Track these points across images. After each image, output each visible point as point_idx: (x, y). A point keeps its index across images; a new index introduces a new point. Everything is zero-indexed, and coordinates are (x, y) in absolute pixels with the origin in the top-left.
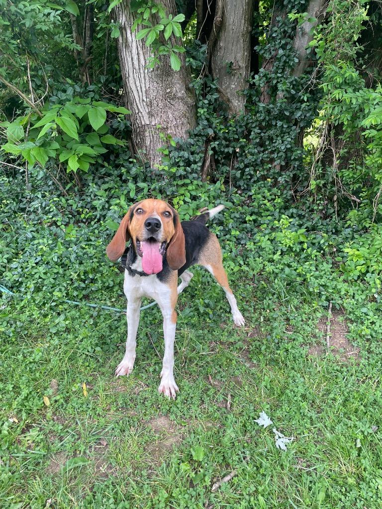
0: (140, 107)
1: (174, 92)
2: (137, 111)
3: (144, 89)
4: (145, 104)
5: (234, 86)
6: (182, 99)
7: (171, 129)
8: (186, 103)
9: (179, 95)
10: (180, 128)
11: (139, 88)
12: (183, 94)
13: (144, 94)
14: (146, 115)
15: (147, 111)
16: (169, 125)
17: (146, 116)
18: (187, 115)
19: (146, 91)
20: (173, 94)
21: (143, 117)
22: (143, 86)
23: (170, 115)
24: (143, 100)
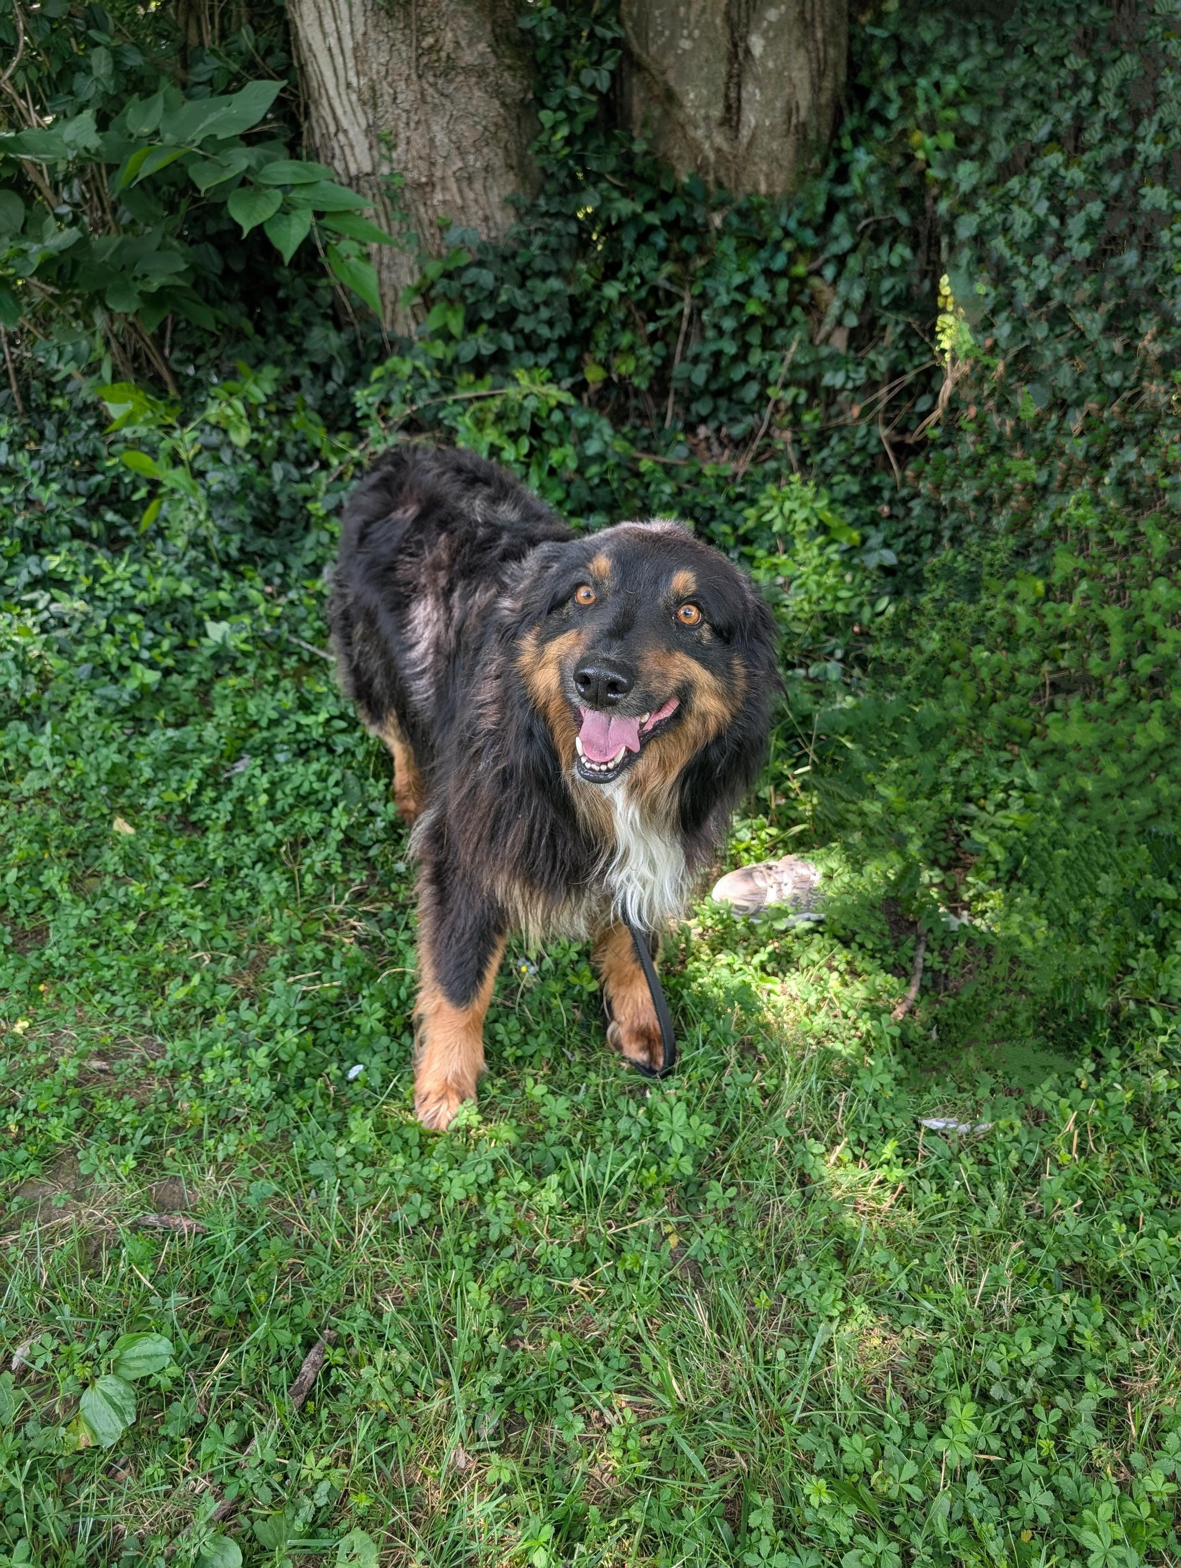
0: (339, 112)
1: (449, 46)
2: (332, 129)
3: (348, 44)
4: (354, 97)
5: (686, 44)
6: (482, 73)
7: (444, 189)
8: (497, 92)
9: (468, 57)
10: (478, 185)
11: (333, 41)
12: (482, 55)
13: (351, 64)
14: (362, 138)
15: (364, 125)
16: (438, 174)
17: (361, 144)
18: (504, 135)
19: (355, 49)
20: (443, 54)
21: (352, 147)
22: (346, 29)
23: (440, 137)
24: (349, 85)
